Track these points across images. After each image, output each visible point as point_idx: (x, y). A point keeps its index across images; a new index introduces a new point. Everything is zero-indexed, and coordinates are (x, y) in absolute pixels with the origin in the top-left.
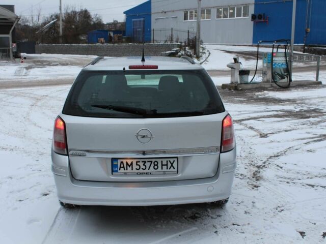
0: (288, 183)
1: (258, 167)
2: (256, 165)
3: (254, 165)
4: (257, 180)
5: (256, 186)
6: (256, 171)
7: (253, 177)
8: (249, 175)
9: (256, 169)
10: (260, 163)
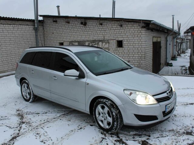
0: (2, 117)
1: (23, 123)
2: (25, 124)
3: (27, 123)
4: (19, 114)
5: (18, 110)
6: (22, 119)
7: (22, 115)
8: (25, 116)
9: (24, 120)
10: (24, 126)
